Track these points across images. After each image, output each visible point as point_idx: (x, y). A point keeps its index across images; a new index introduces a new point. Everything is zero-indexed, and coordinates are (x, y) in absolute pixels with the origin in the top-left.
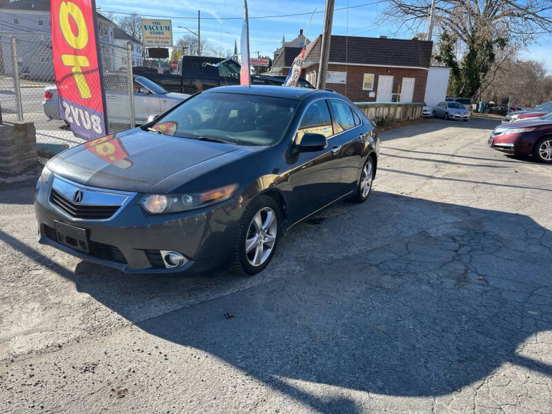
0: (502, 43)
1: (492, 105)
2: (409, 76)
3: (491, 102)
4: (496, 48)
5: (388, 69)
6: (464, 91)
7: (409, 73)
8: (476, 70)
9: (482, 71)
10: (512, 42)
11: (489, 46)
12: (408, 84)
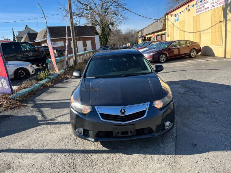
0: (112, 24)
1: (113, 47)
2: (88, 40)
3: (112, 46)
4: (110, 26)
5: (80, 38)
6: (103, 43)
7: (88, 39)
8: (106, 35)
9: (108, 35)
10: (115, 24)
11: (108, 26)
12: (89, 43)
